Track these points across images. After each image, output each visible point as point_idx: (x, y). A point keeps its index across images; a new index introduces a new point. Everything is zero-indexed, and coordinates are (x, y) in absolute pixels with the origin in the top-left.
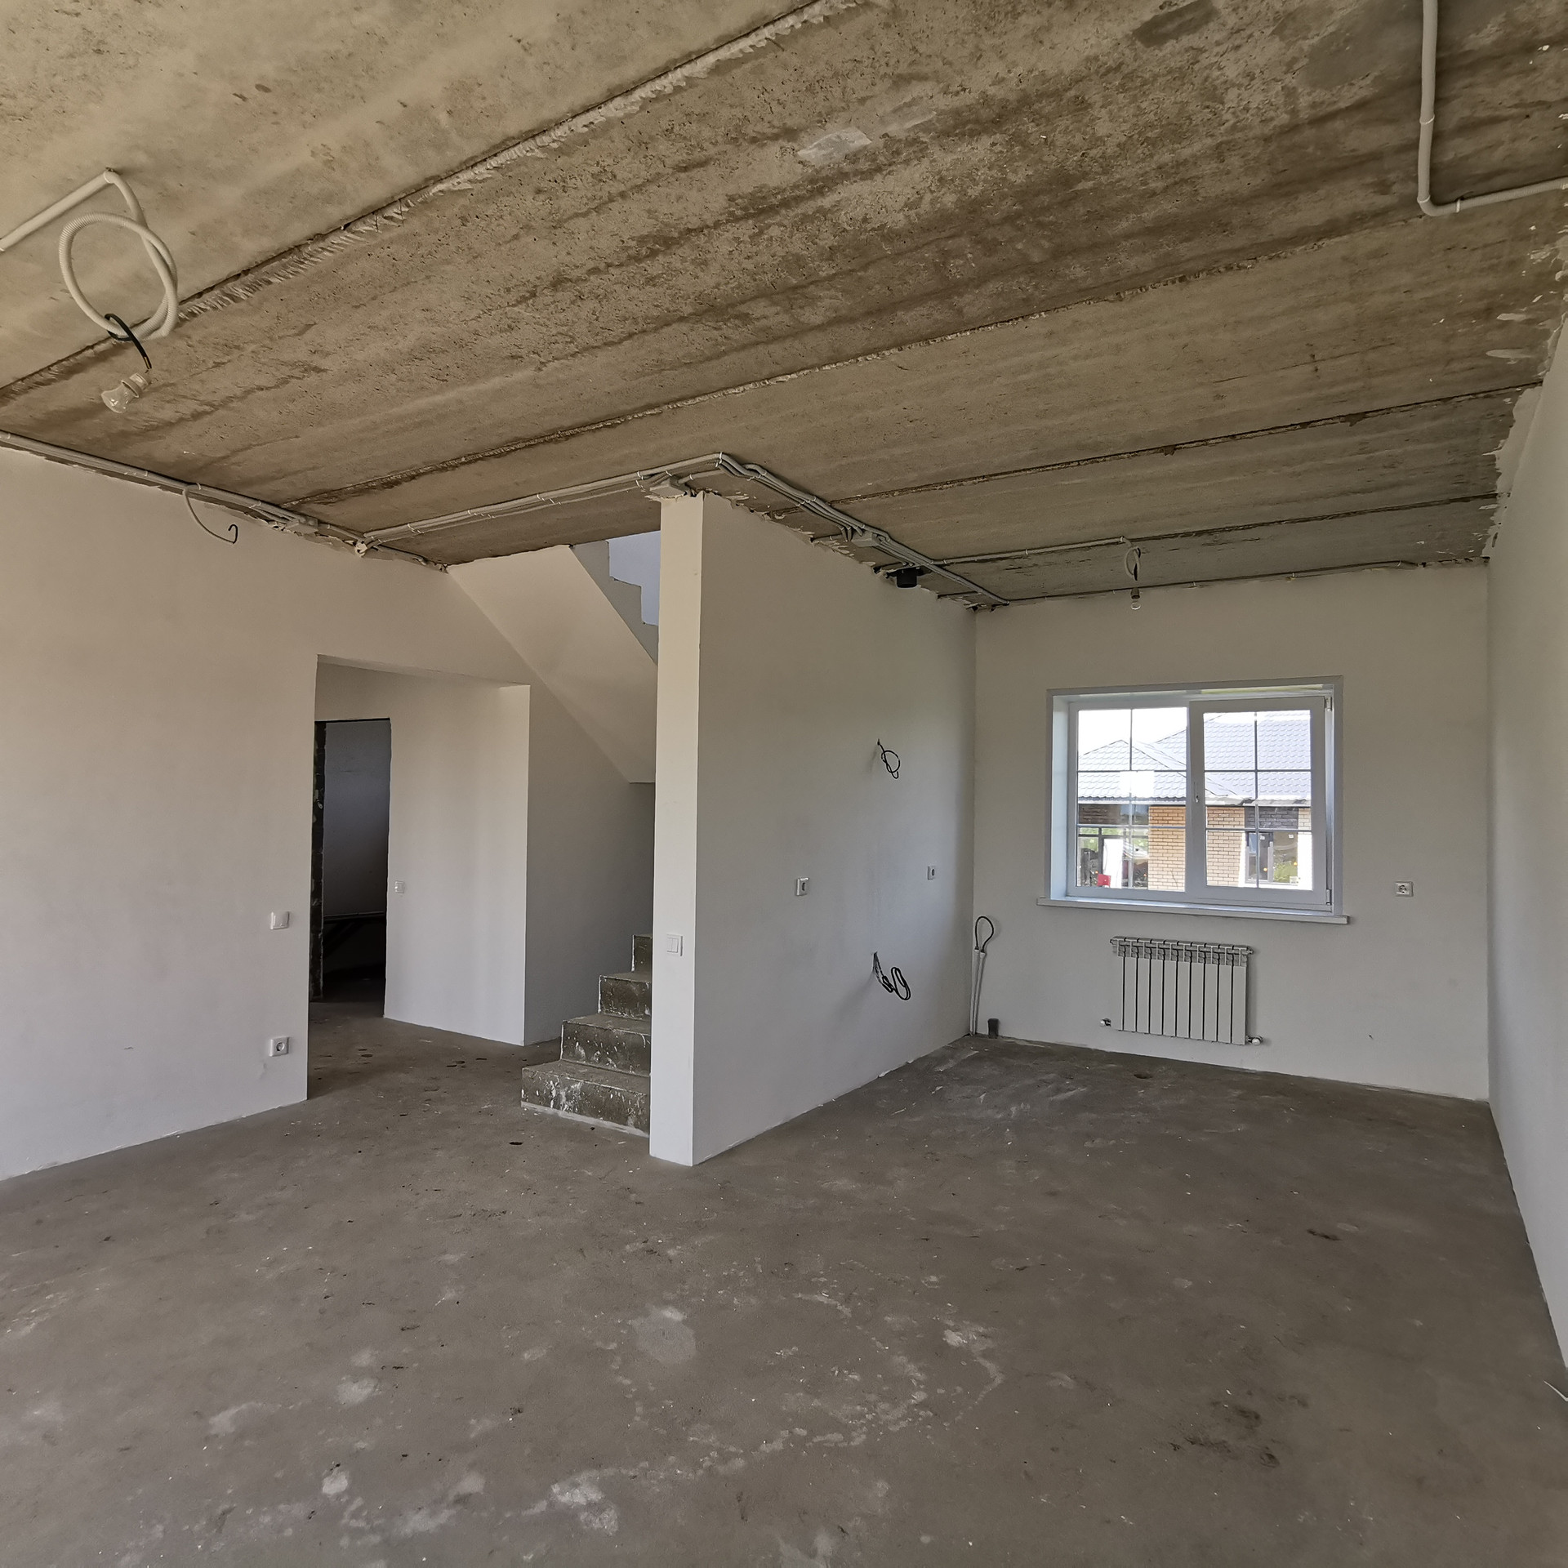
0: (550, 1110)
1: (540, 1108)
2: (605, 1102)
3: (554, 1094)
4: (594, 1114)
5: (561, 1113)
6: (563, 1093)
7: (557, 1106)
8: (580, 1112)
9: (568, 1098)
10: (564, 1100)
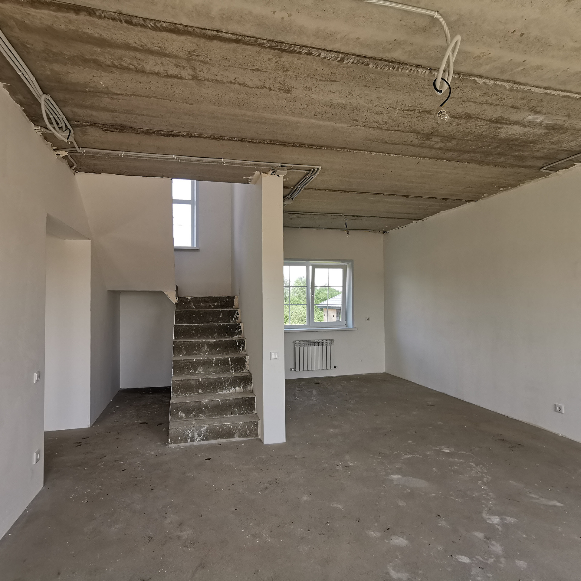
0: (189, 443)
1: (182, 445)
2: (221, 432)
3: (190, 436)
4: (216, 438)
5: (195, 443)
6: (196, 434)
7: (192, 440)
8: (207, 439)
9: (199, 435)
10: (197, 436)
